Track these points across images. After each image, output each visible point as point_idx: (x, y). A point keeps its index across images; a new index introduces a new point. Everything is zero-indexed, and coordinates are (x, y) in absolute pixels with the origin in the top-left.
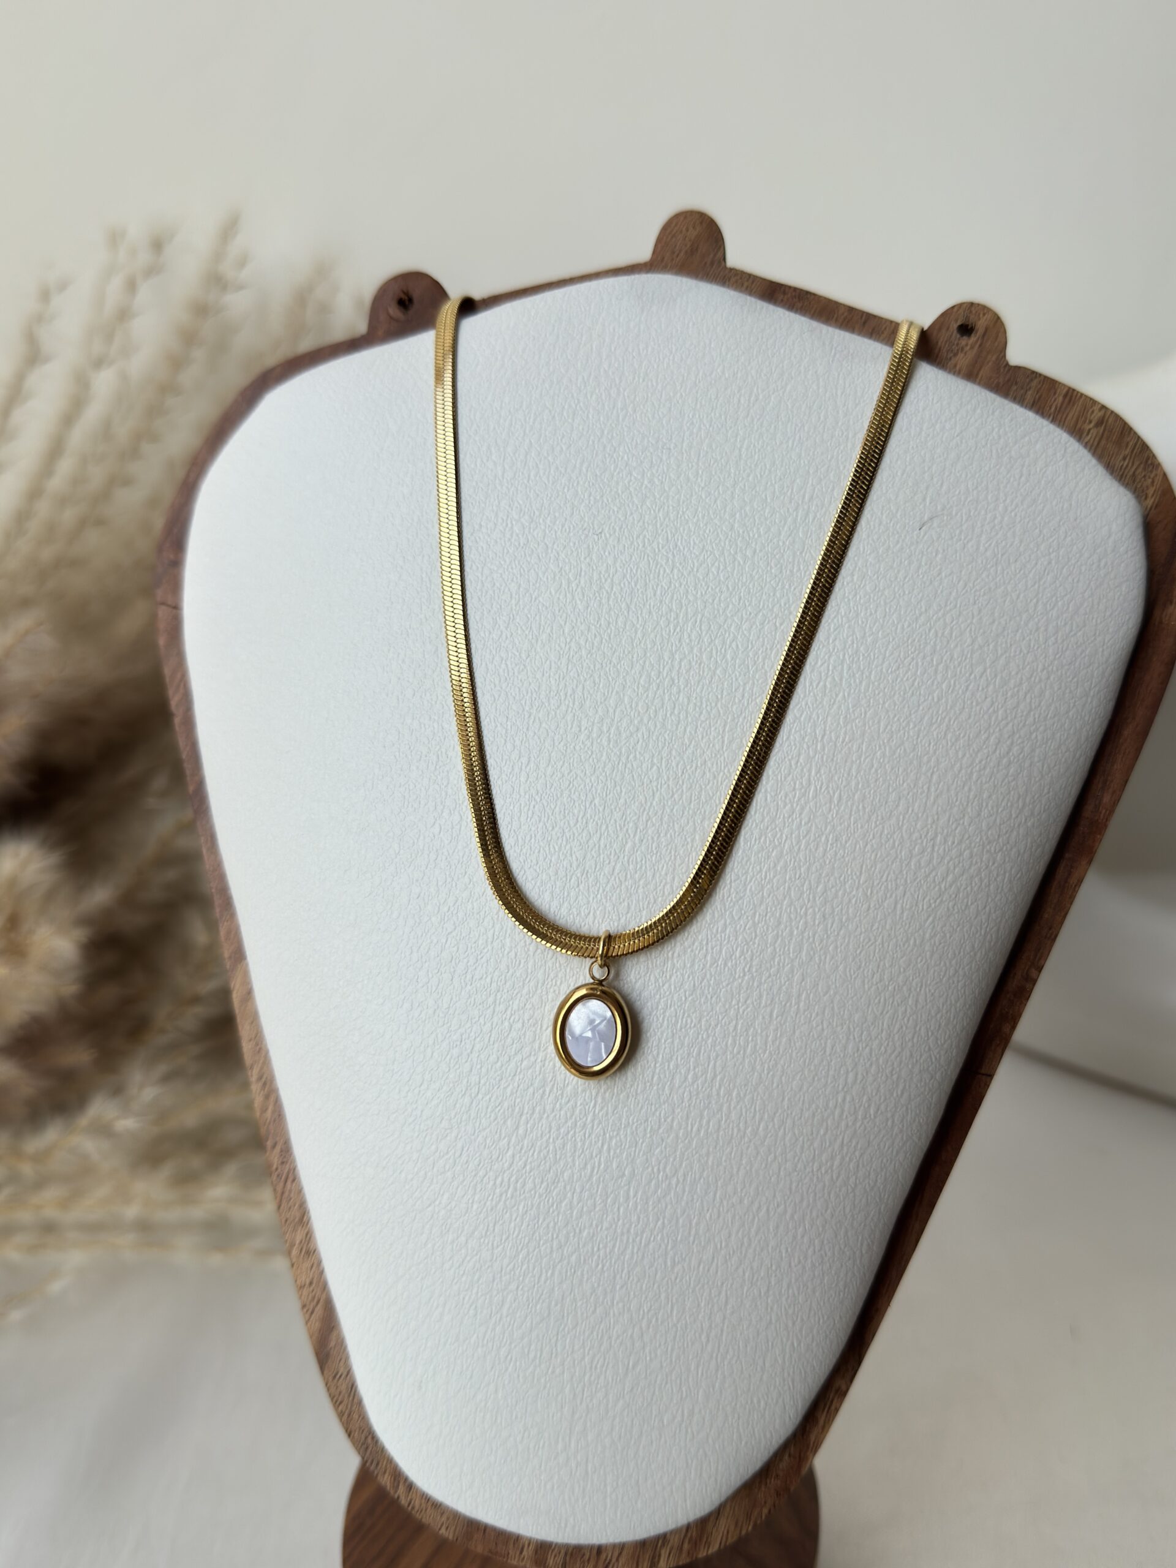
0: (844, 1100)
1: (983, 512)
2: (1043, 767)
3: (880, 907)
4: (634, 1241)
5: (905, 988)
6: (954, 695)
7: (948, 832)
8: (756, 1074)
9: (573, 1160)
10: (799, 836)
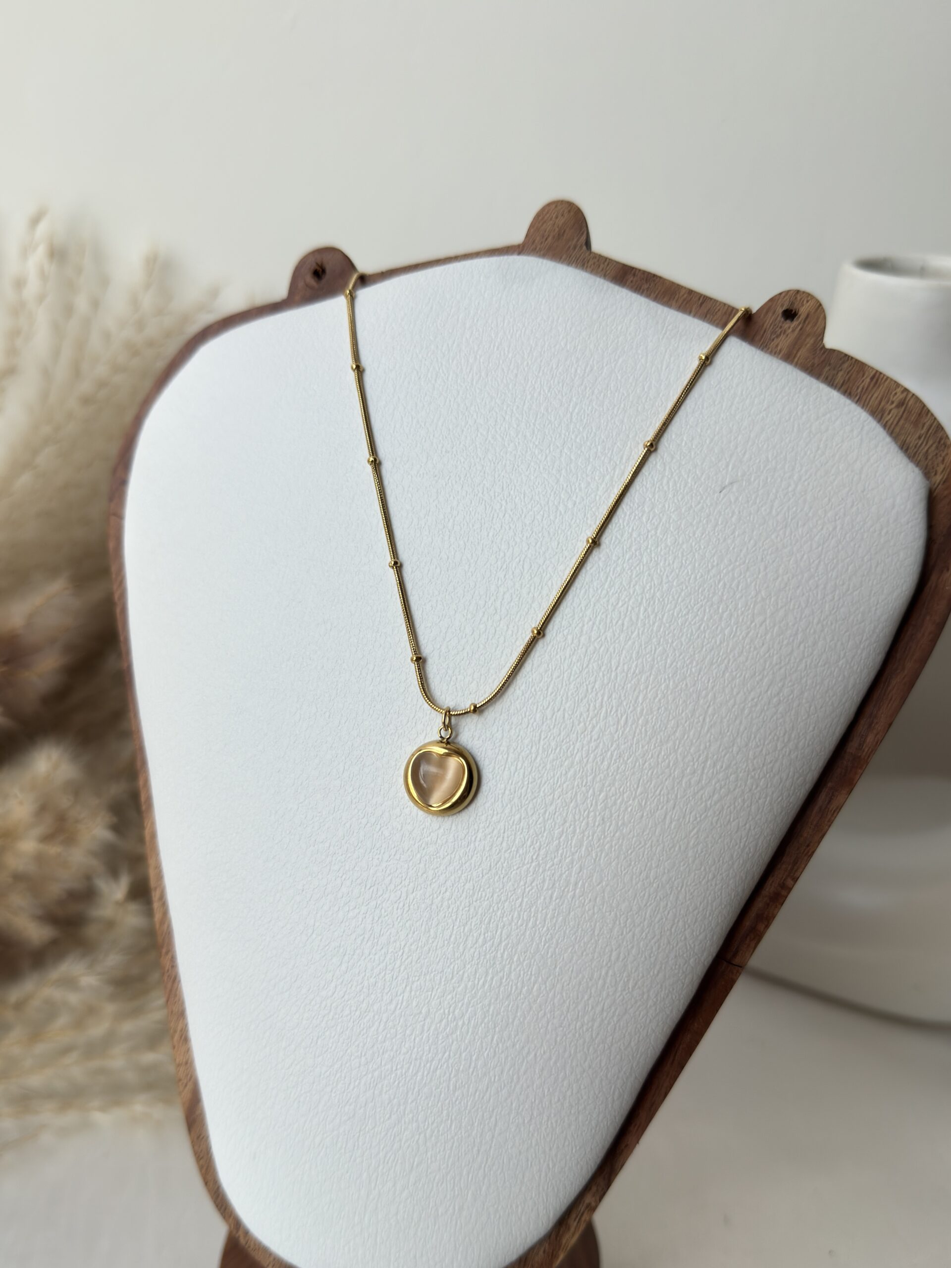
0: (607, 973)
1: (779, 480)
2: (810, 707)
3: (652, 816)
4: (424, 1066)
5: (668, 886)
6: (734, 640)
7: (718, 757)
8: (535, 943)
9: (382, 996)
10: (589, 750)
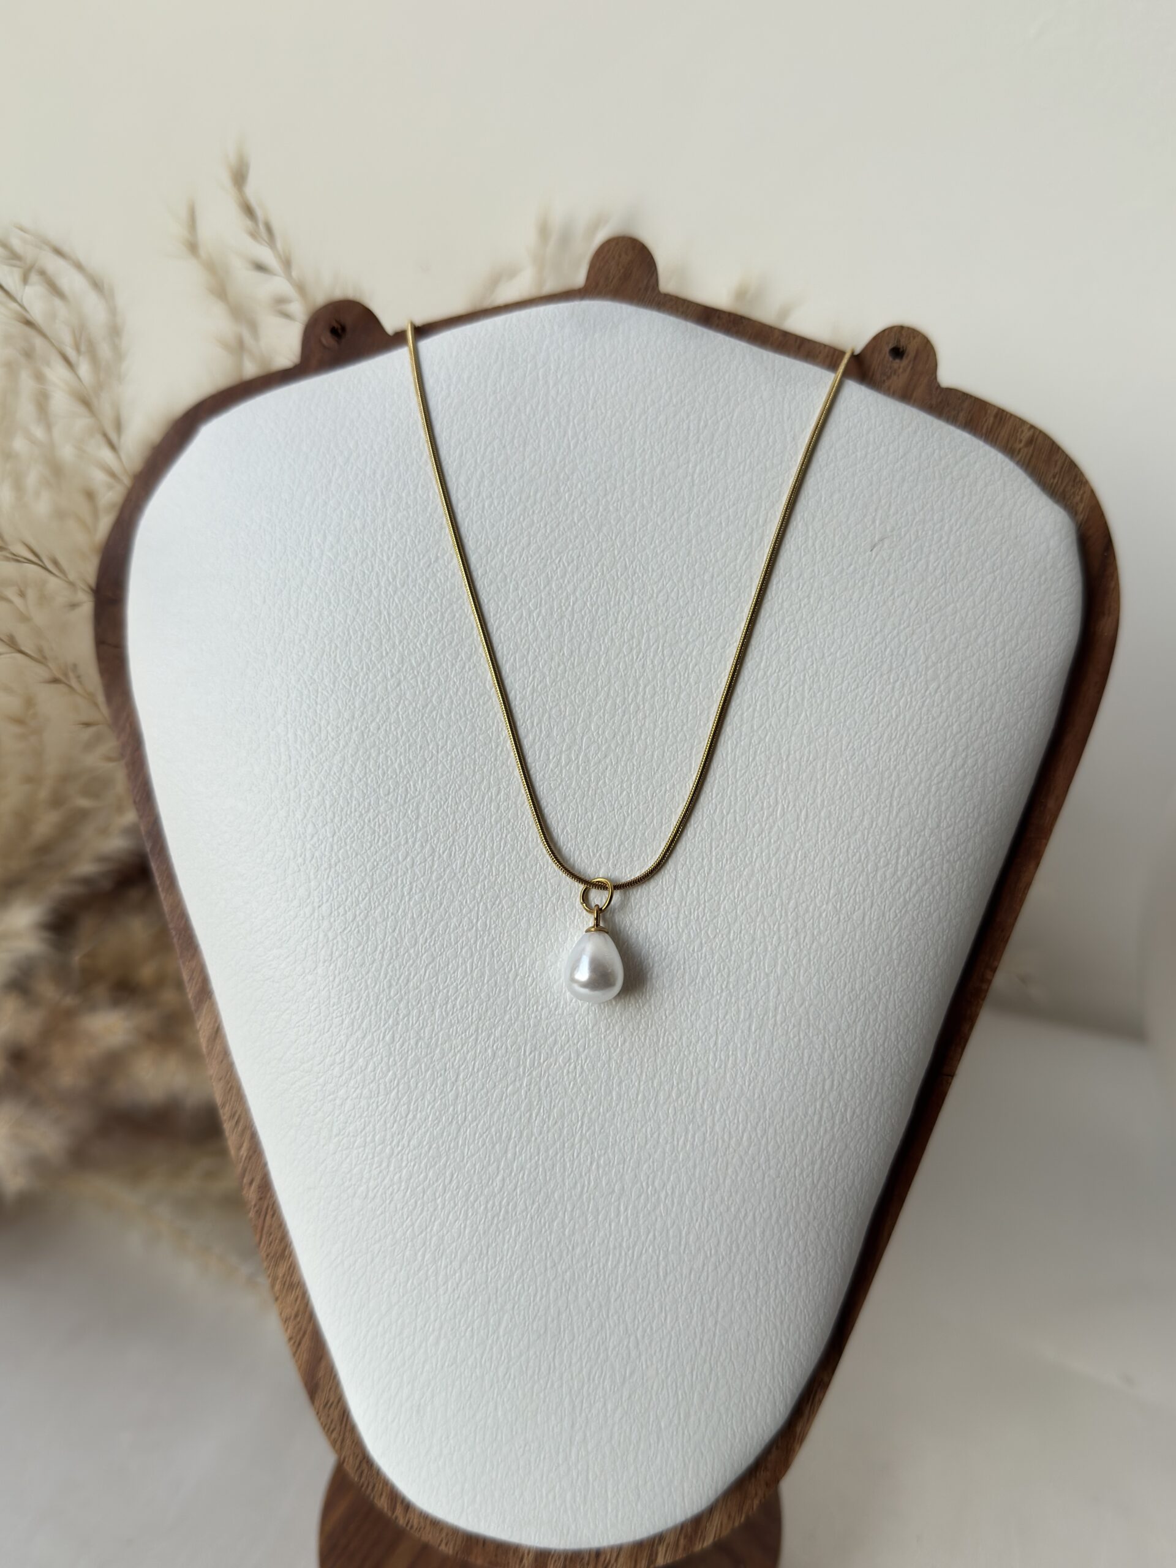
0: (822, 1106)
1: (930, 533)
2: (995, 777)
3: (849, 920)
4: (626, 1254)
5: (875, 997)
6: (911, 711)
7: (910, 844)
8: (738, 1086)
9: (563, 1180)
10: (769, 854)
